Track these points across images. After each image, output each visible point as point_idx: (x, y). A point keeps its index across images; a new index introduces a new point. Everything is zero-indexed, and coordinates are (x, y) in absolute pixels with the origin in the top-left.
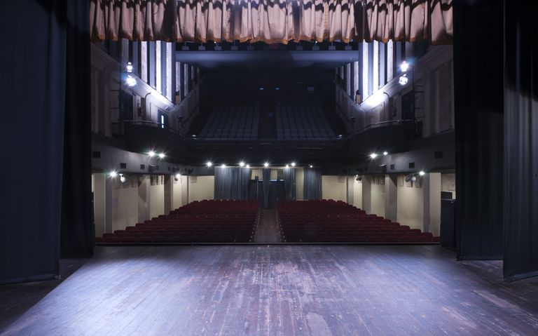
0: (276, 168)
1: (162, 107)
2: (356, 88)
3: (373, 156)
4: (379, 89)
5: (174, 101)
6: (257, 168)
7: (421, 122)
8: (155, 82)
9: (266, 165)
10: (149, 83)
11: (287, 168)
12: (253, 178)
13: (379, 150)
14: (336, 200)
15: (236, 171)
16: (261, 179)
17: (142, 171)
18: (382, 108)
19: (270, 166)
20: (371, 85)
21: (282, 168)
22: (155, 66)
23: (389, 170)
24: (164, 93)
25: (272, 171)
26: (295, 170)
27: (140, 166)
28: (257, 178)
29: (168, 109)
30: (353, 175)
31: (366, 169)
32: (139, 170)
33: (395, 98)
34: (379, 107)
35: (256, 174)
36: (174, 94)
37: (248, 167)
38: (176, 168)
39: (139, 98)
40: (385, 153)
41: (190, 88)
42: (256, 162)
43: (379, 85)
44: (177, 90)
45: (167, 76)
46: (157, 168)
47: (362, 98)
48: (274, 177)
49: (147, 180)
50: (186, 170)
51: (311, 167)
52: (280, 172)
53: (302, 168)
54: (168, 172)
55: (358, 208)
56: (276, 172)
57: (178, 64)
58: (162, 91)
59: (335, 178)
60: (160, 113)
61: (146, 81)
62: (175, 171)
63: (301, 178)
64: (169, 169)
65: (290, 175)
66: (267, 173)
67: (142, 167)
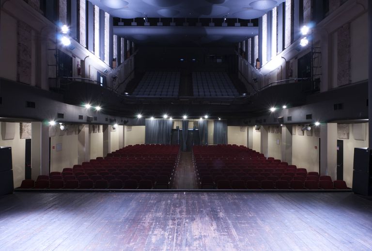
0: (192, 120)
1: (101, 70)
2: (256, 57)
3: (273, 109)
4: (277, 55)
5: (111, 65)
6: (178, 120)
7: (319, 79)
8: (94, 48)
9: (185, 117)
10: (87, 48)
11: (201, 120)
12: (175, 128)
13: (279, 104)
14: (239, 145)
15: (163, 123)
16: (181, 128)
17: (80, 121)
18: (279, 71)
19: (188, 118)
20: (269, 53)
21: (197, 120)
22: (94, 35)
23: (286, 121)
24: (102, 57)
25: (189, 123)
26: (208, 122)
27: (78, 117)
28: (178, 127)
29: (106, 71)
30: (252, 125)
31: (265, 121)
32: (77, 120)
33: (291, 61)
34: (276, 70)
35: (177, 125)
36: (112, 60)
37: (171, 119)
38: (113, 119)
39: (79, 60)
40: (284, 107)
41: (126, 57)
42: (177, 115)
43: (277, 51)
44: (114, 58)
45: (105, 44)
46: (96, 119)
47: (261, 64)
48: (191, 127)
49: (86, 129)
50: (122, 121)
51: (220, 119)
52: (196, 123)
53: (212, 120)
54: (106, 122)
55: (257, 151)
56: (192, 123)
57: (115, 37)
58: (100, 55)
59: (238, 128)
60: (99, 74)
61: (85, 46)
62: (112, 122)
63: (211, 128)
64: (107, 120)
65: (204, 126)
66: (185, 124)
67: (81, 117)
